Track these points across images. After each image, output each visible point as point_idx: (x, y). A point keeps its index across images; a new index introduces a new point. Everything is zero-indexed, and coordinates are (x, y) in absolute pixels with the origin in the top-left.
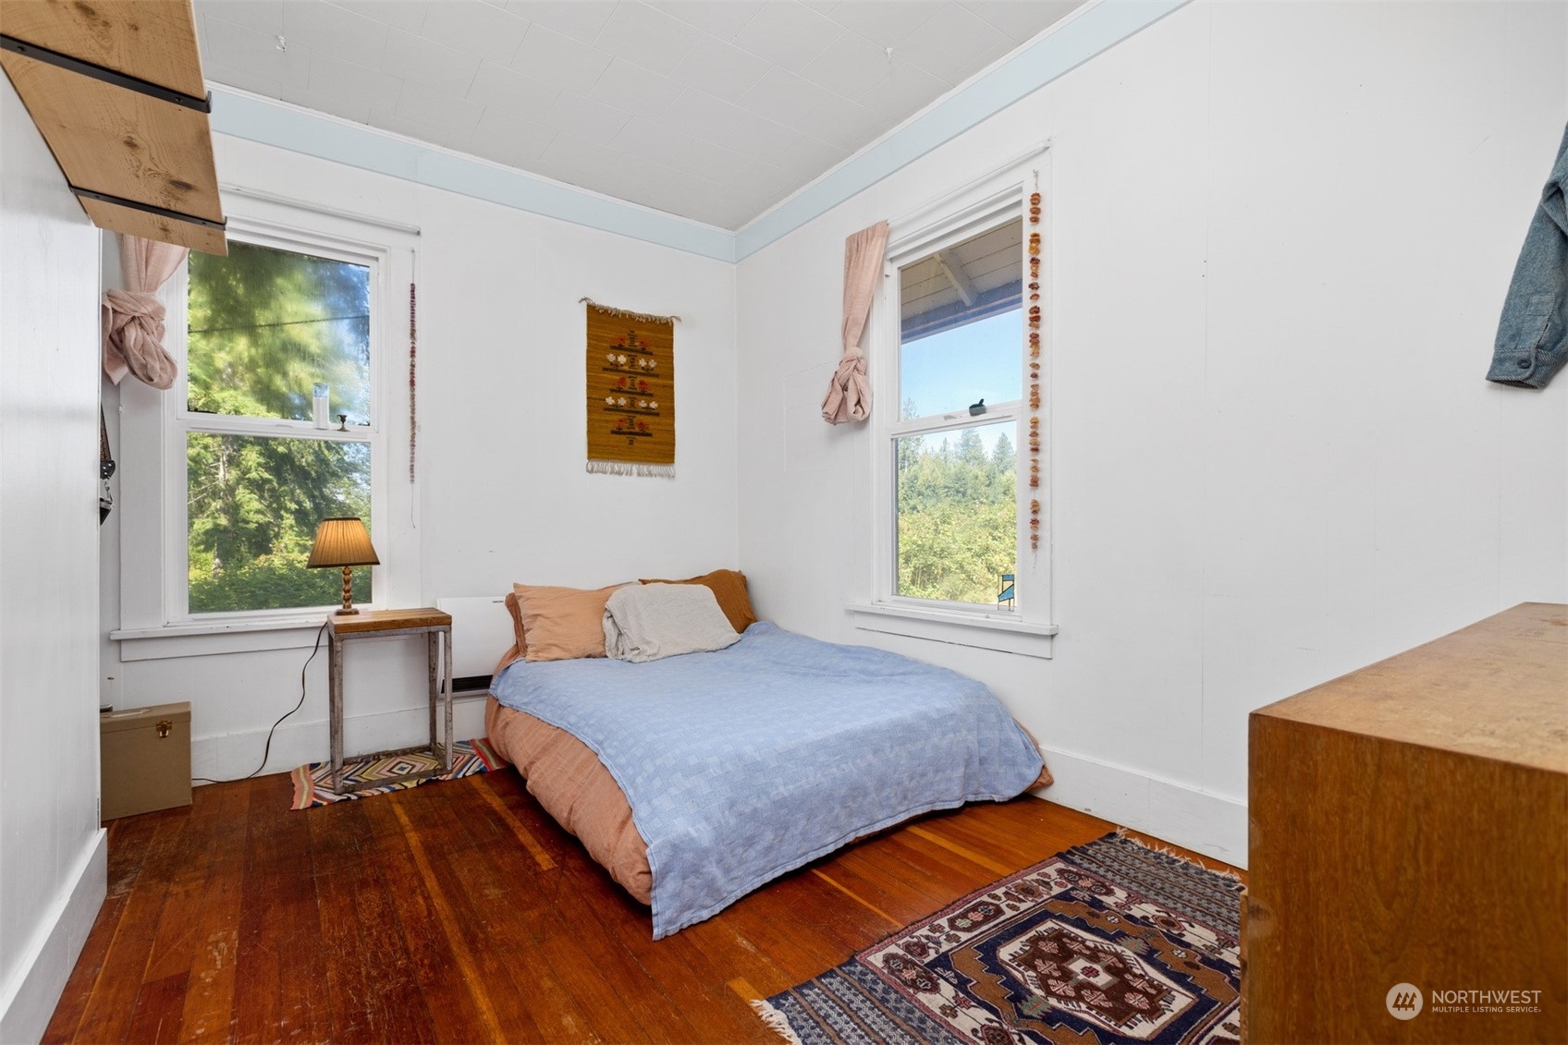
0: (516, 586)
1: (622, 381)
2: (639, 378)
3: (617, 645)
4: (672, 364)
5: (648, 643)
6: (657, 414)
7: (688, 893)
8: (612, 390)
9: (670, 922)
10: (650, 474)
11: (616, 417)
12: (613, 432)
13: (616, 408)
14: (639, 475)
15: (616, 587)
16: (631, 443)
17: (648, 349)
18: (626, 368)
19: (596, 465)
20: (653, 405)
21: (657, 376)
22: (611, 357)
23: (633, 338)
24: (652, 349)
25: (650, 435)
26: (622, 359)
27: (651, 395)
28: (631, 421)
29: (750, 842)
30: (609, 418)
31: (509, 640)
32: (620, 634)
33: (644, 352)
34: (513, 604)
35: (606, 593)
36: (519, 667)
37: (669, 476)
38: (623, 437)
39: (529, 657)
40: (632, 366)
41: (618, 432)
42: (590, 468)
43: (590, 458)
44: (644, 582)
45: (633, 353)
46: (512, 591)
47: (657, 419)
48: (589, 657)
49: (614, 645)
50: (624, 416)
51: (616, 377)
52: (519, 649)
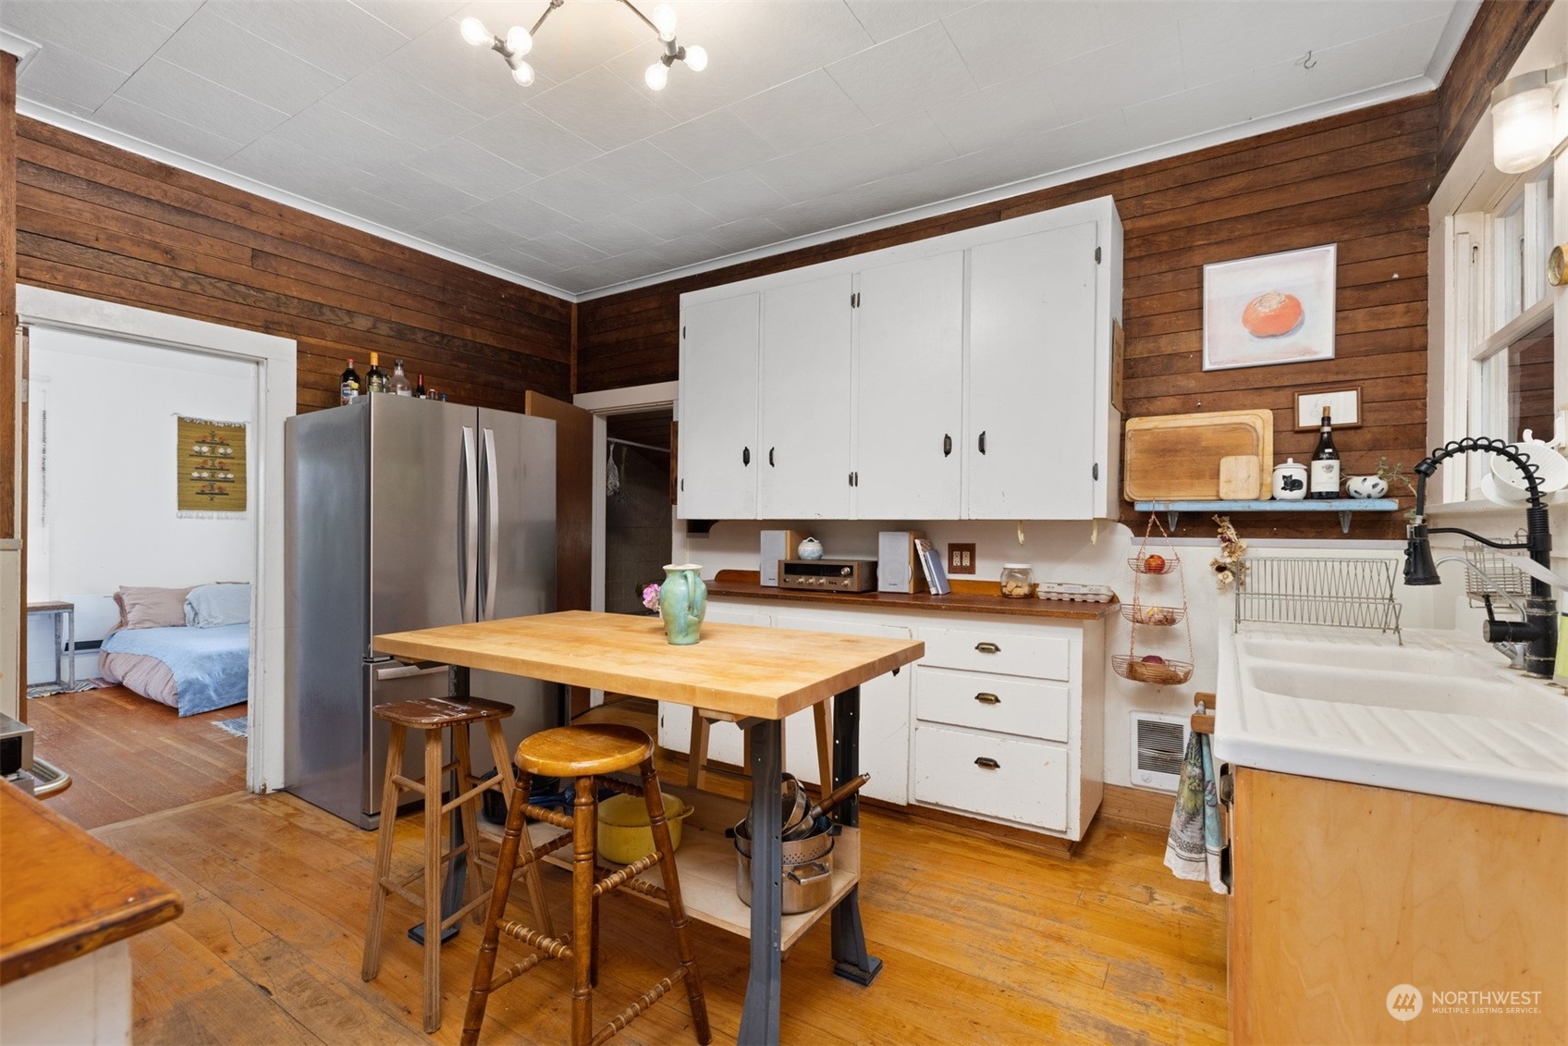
0: (121, 587)
1: (205, 462)
2: (218, 460)
3: (194, 619)
4: (245, 450)
5: (215, 618)
6: (233, 482)
7: (197, 701)
8: (197, 468)
9: (187, 711)
10: (227, 518)
11: (200, 484)
12: (197, 493)
13: (200, 479)
14: (218, 518)
15: (194, 587)
16: (212, 499)
17: (225, 442)
18: (208, 454)
19: (184, 513)
20: (230, 476)
21: (233, 458)
22: (196, 448)
23: (213, 436)
24: (229, 442)
25: (227, 494)
26: (205, 449)
27: (228, 470)
28: (212, 487)
29: (233, 685)
30: (194, 485)
31: (117, 618)
32: (196, 614)
33: (222, 444)
34: (118, 599)
35: (187, 591)
36: (122, 633)
37: (242, 519)
38: (206, 496)
39: (129, 627)
40: (213, 453)
41: (202, 493)
42: (179, 515)
43: (179, 509)
44: (218, 583)
45: (213, 445)
46: (118, 590)
47: (233, 485)
48: (173, 626)
49: (191, 619)
50: (207, 483)
51: (200, 460)
52: (122, 624)
